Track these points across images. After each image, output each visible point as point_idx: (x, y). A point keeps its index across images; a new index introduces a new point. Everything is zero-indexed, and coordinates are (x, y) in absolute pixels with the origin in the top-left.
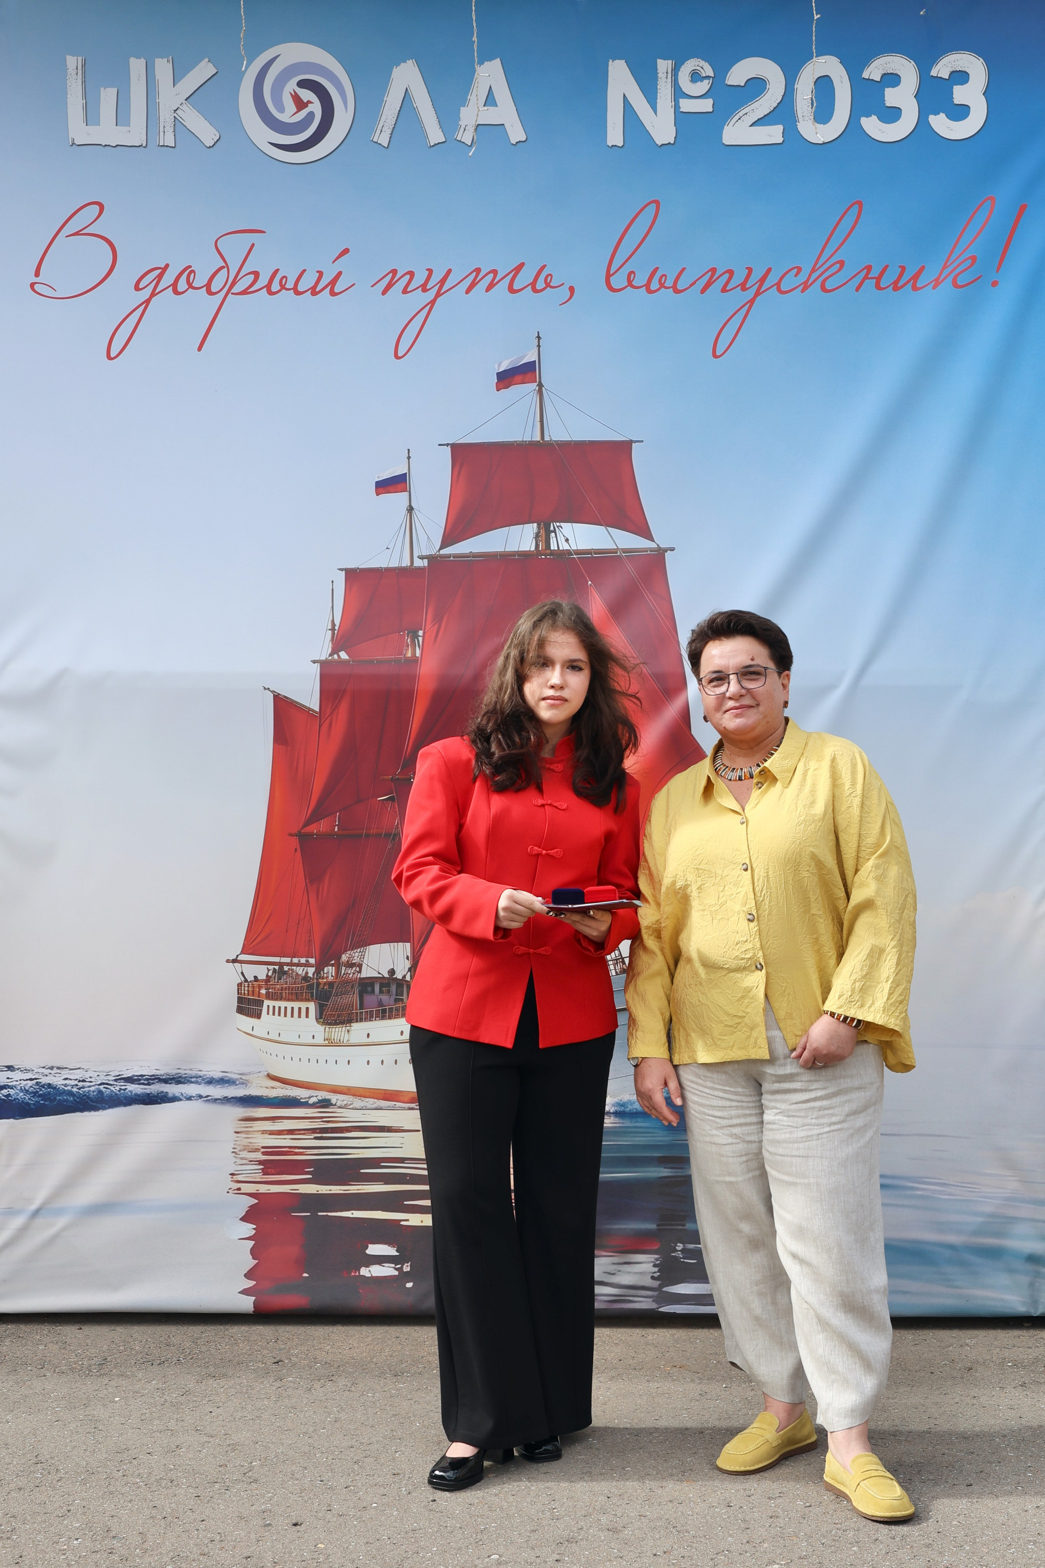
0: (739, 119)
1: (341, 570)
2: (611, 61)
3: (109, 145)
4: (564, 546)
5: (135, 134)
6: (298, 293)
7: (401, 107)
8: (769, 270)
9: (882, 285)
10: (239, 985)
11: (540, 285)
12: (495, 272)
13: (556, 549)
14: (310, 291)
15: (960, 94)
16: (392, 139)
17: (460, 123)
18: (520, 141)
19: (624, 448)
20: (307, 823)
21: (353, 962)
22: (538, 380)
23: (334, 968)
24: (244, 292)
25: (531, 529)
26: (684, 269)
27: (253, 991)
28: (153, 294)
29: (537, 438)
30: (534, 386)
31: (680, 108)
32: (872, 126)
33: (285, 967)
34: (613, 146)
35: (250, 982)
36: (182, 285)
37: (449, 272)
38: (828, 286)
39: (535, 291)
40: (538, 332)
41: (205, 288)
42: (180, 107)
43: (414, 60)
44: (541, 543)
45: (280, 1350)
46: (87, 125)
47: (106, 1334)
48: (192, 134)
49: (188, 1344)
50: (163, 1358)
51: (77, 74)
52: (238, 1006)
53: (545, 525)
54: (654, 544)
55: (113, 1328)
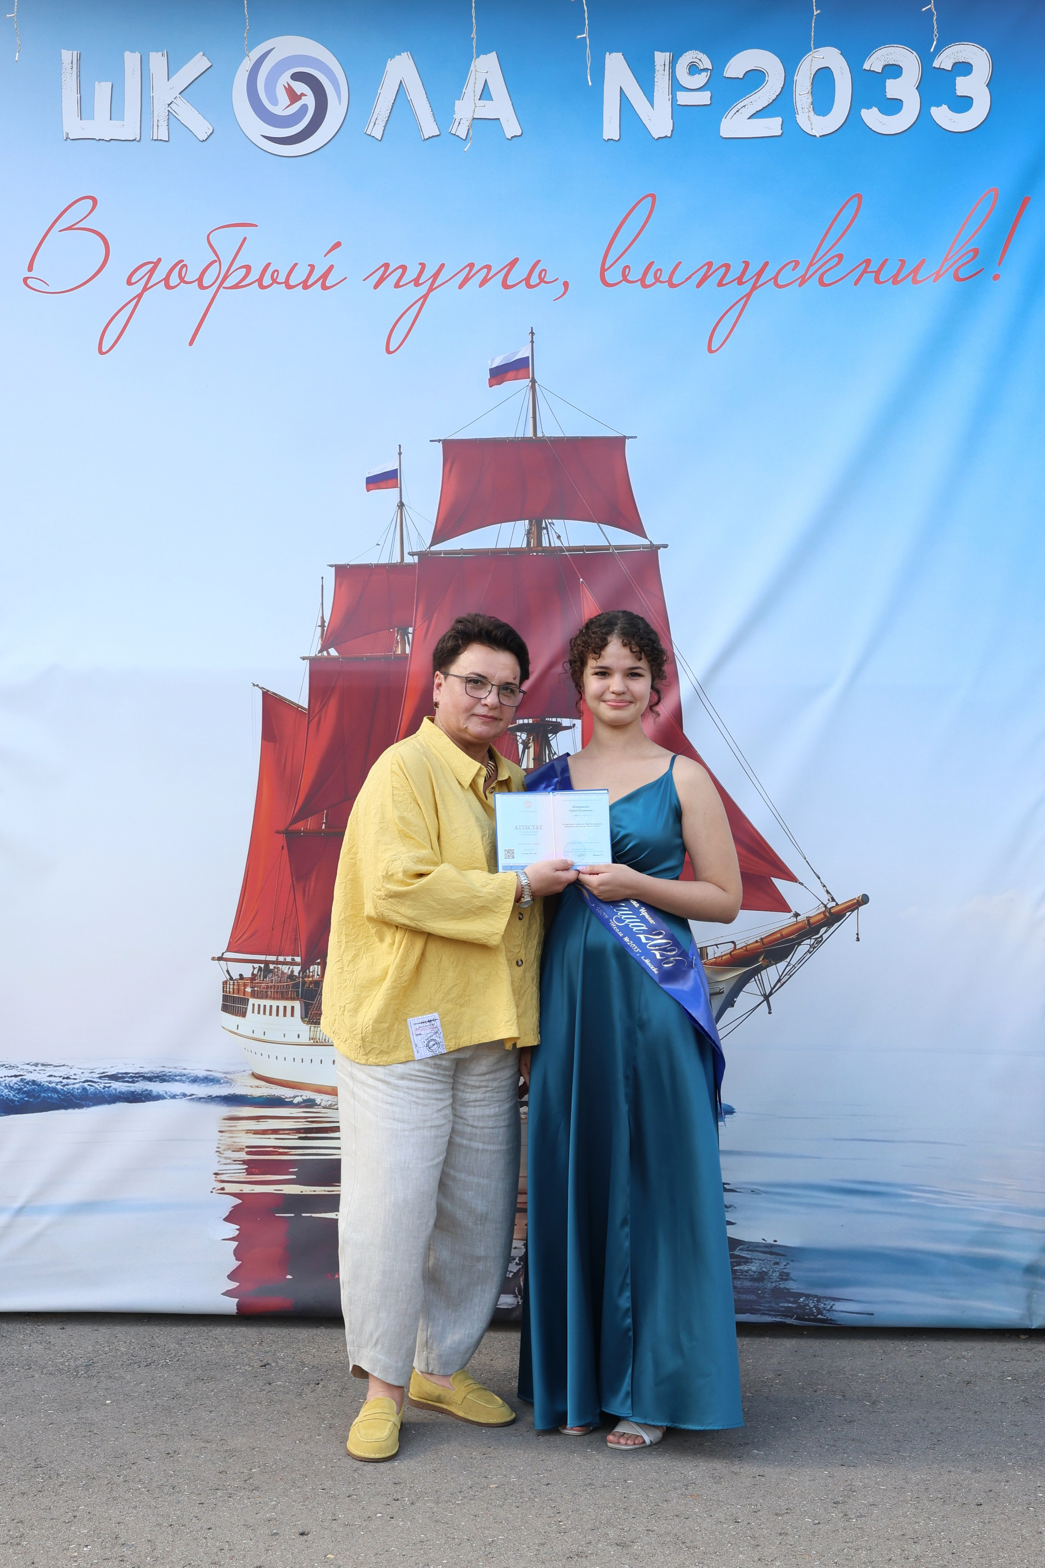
0: (738, 111)
1: (331, 566)
2: (608, 53)
3: (103, 140)
4: (556, 543)
5: (129, 128)
6: (289, 287)
7: (394, 100)
8: (766, 264)
9: (881, 279)
10: (225, 983)
11: (534, 280)
12: (488, 267)
13: (548, 545)
14: (302, 284)
15: (963, 86)
16: (385, 132)
17: (455, 116)
18: (515, 136)
19: (617, 444)
20: (295, 821)
22: (531, 376)
23: (319, 966)
24: (236, 286)
25: (522, 526)
26: (680, 263)
27: (238, 989)
28: (145, 289)
29: (530, 434)
30: (527, 382)
31: (677, 101)
33: (270, 965)
34: (609, 139)
35: (235, 980)
36: (174, 280)
37: (442, 266)
38: (826, 280)
39: (529, 286)
40: (532, 328)
41: (197, 282)
42: (174, 100)
43: (408, 53)
44: (532, 539)
45: (266, 1352)
46: (81, 120)
47: (89, 1334)
48: (186, 128)
49: (172, 1346)
50: (149, 1359)
51: (72, 68)
52: (223, 1004)
53: (536, 522)
54: (647, 540)
55: (95, 1328)
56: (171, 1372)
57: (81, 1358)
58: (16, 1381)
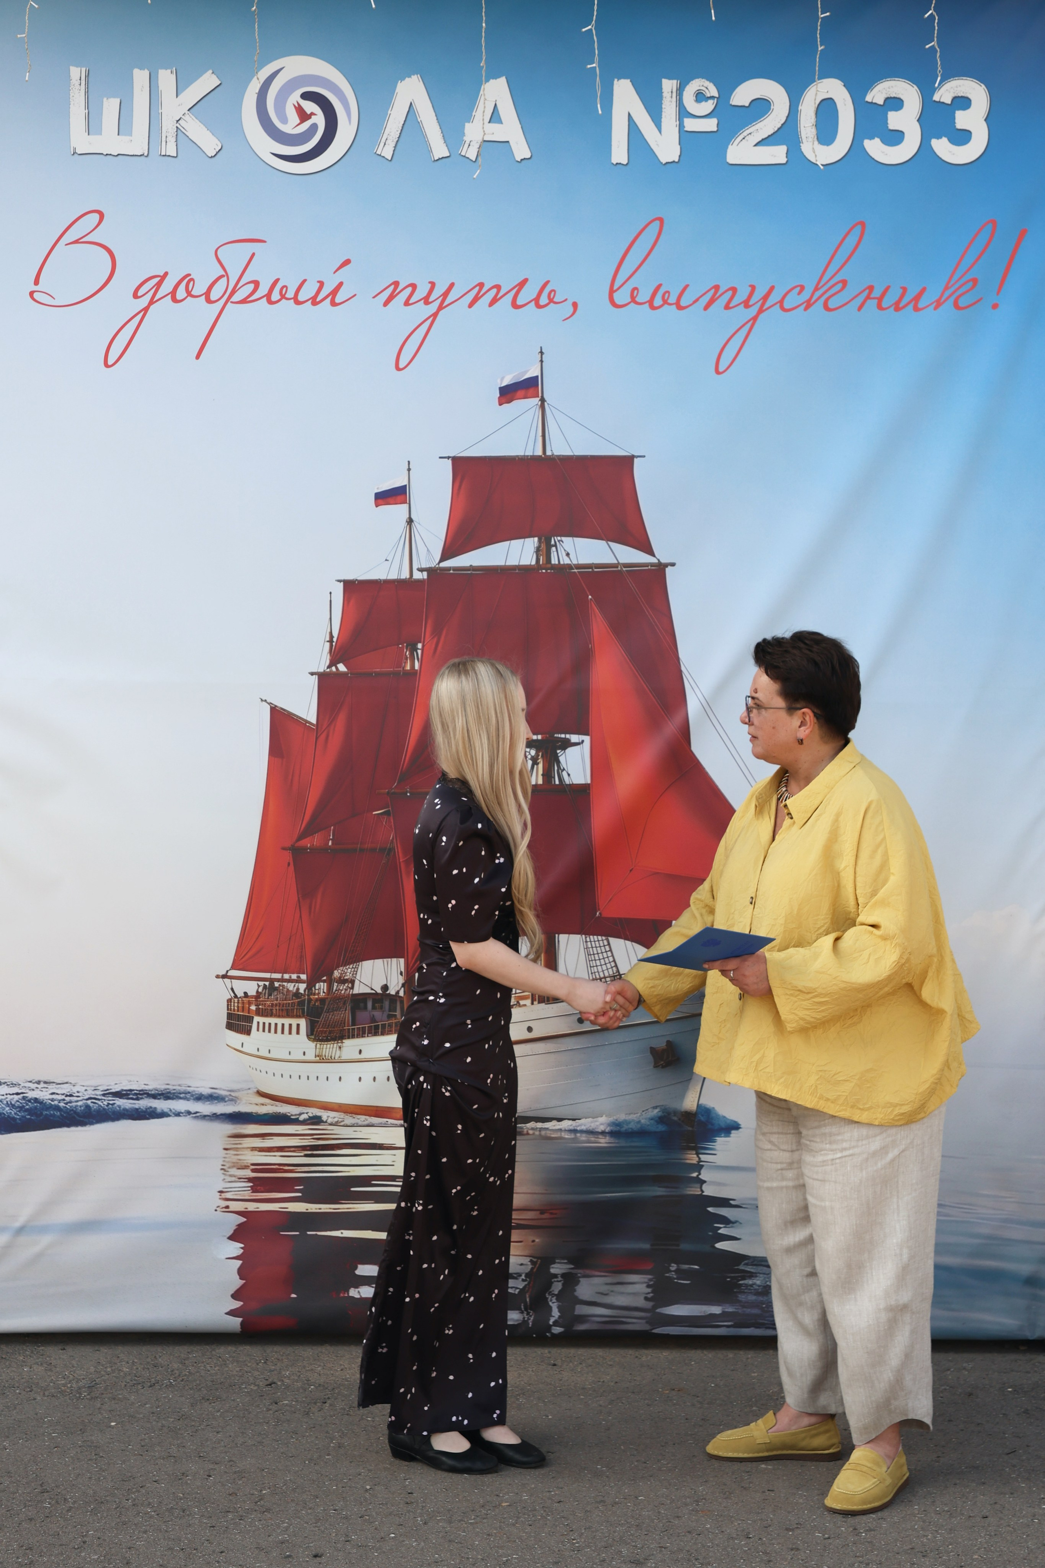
0: (744, 138)
1: (340, 581)
2: (616, 80)
3: (110, 155)
4: (565, 561)
5: (137, 143)
6: (298, 303)
7: (405, 121)
8: (772, 288)
9: (884, 305)
10: (229, 1001)
11: (544, 300)
12: (498, 287)
13: (557, 563)
15: (962, 119)
16: (396, 153)
17: (465, 138)
18: (525, 159)
19: (625, 463)
20: (303, 836)
21: (346, 978)
22: (540, 395)
23: (325, 984)
24: (243, 302)
25: (531, 543)
26: (687, 286)
27: (243, 1007)
28: (152, 302)
29: (539, 452)
30: (536, 401)
31: (684, 127)
32: (875, 148)
33: (275, 983)
34: (617, 164)
35: (240, 998)
36: (181, 293)
37: (452, 285)
38: (831, 304)
39: (538, 306)
40: (541, 347)
41: (204, 296)
42: (183, 117)
43: (419, 75)
44: (541, 557)
45: (271, 1371)
46: (89, 135)
47: (90, 1354)
48: (194, 144)
49: (176, 1366)
50: (153, 1380)
51: (80, 85)
52: (227, 1022)
53: (546, 539)
54: (655, 558)
55: (97, 1348)
56: (176, 1393)
57: (83, 1379)
58: (18, 1404)
